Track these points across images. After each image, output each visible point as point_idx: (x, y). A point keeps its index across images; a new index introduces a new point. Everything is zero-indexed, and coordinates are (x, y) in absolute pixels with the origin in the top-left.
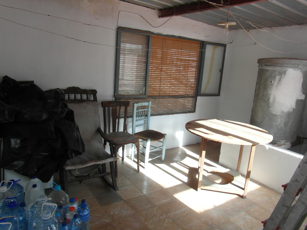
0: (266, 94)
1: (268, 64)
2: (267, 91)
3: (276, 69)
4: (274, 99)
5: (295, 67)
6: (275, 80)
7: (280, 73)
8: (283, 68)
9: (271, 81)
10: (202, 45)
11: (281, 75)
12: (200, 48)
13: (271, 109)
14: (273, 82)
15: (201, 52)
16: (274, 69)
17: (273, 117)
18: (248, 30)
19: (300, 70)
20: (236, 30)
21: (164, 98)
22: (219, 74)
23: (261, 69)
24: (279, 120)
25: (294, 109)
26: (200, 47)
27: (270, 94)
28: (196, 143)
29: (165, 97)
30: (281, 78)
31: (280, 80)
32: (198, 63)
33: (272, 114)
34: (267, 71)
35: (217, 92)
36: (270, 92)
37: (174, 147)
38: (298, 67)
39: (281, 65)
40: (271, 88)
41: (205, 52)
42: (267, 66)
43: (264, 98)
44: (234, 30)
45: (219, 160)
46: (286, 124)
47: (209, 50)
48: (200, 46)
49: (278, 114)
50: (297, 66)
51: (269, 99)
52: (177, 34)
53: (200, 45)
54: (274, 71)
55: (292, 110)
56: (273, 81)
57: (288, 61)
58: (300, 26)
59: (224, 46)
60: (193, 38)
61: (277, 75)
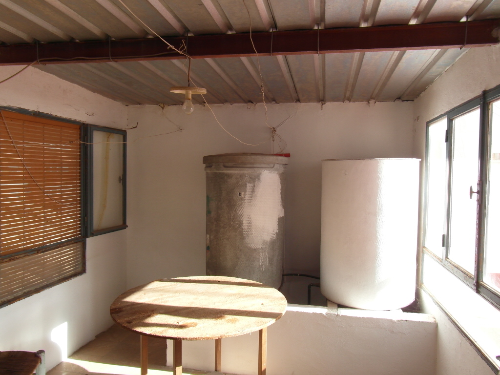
0: (234, 216)
1: (230, 164)
2: (235, 210)
3: (245, 172)
4: (250, 223)
5: (271, 167)
6: (245, 191)
7: (251, 178)
8: (256, 169)
9: (240, 194)
10: (85, 131)
11: (254, 182)
12: (80, 138)
13: (247, 240)
14: (242, 195)
15: (82, 147)
16: (242, 172)
17: (251, 253)
18: (162, 105)
19: (276, 172)
20: (138, 106)
21: (14, 260)
22: (120, 186)
23: (216, 173)
24: (262, 257)
25: (277, 233)
26: (79, 136)
27: (241, 216)
28: (94, 338)
29: (18, 257)
30: (254, 186)
31: (253, 191)
32: (79, 167)
33: (250, 248)
34: (229, 176)
35: (121, 223)
36: (240, 213)
37: (50, 369)
38: (273, 167)
39: (251, 166)
40: (241, 204)
41: (91, 146)
42: (229, 169)
43: (232, 223)
44: (137, 105)
45: (166, 361)
46: (271, 260)
47: (98, 141)
48: (80, 134)
49: (259, 246)
50: (272, 165)
51: (240, 224)
52: (31, 105)
53: (79, 132)
54: (242, 176)
55: (275, 237)
56: (242, 193)
57: (260, 158)
58: (246, 104)
59: (123, 133)
60: (65, 116)
61: (248, 183)
